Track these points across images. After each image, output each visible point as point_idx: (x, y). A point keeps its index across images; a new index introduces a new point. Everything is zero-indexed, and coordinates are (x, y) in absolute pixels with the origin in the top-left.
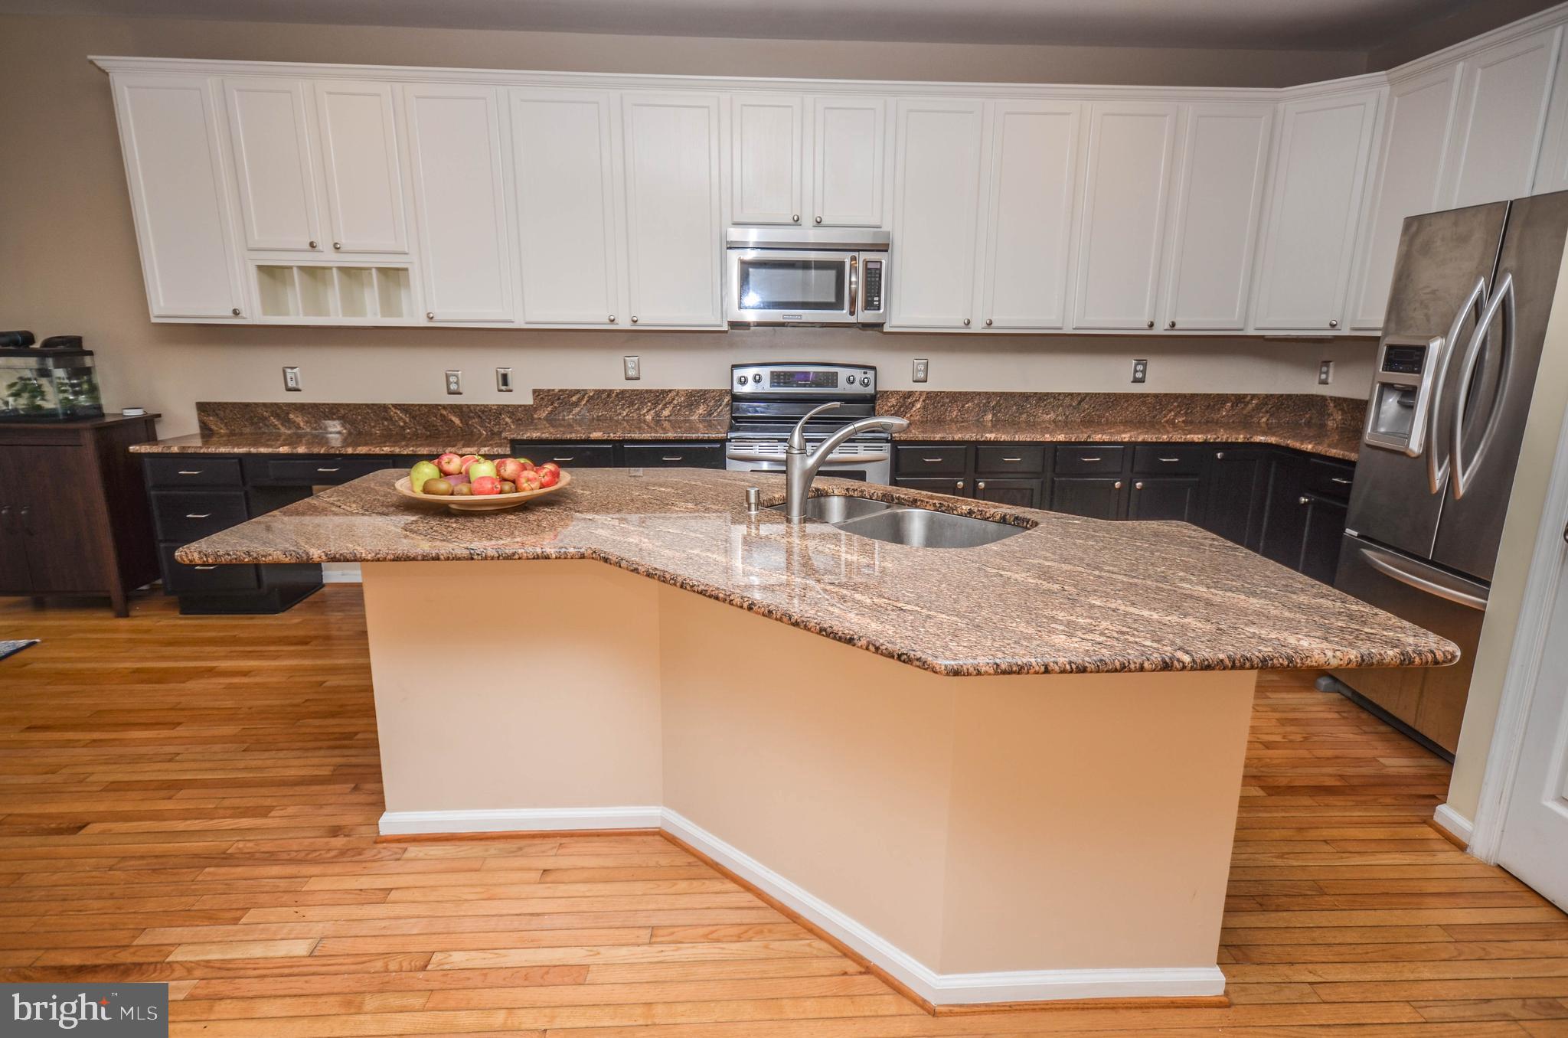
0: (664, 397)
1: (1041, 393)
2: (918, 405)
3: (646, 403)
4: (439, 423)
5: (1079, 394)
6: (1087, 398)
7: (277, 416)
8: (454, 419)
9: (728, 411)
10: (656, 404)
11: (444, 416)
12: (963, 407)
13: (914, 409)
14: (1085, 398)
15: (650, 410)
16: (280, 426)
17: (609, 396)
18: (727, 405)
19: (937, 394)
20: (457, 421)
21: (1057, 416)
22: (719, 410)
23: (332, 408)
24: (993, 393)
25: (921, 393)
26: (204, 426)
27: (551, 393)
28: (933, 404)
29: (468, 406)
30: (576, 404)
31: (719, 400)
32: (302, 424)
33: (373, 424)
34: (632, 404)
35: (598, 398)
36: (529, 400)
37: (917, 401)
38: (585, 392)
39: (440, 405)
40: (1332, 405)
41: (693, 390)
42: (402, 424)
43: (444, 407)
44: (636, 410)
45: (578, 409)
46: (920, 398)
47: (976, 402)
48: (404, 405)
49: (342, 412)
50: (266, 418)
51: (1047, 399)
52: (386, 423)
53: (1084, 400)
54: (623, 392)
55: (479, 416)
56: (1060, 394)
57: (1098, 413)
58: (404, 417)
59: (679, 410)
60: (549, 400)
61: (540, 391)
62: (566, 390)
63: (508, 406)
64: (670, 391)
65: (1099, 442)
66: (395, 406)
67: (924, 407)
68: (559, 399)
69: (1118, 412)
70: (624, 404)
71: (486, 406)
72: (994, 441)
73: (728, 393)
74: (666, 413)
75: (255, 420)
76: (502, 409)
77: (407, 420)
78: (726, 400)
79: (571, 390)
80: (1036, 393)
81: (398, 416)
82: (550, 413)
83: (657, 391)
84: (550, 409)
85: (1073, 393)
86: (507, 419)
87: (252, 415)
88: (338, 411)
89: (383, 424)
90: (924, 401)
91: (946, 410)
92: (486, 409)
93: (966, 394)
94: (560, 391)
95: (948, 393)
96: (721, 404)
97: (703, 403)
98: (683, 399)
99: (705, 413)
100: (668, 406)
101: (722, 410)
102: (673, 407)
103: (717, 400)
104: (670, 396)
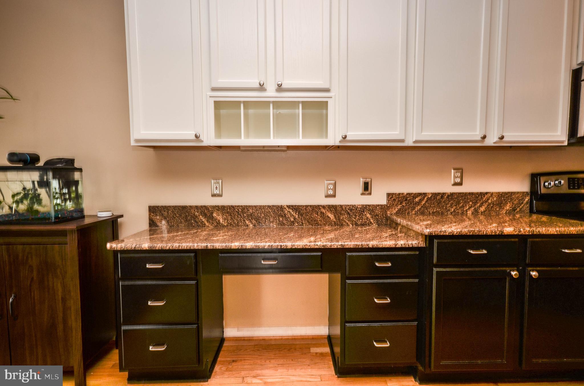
0: (482, 198)
3: (469, 202)
4: (319, 218)
7: (205, 215)
8: (330, 215)
9: (528, 207)
10: (475, 203)
11: (323, 213)
15: (471, 207)
16: (206, 222)
17: (442, 197)
18: (527, 203)
20: (331, 216)
22: (521, 207)
23: (244, 209)
26: (152, 224)
27: (401, 195)
29: (341, 206)
30: (418, 203)
31: (522, 199)
32: (221, 221)
33: (271, 220)
34: (458, 203)
35: (434, 199)
36: (383, 201)
38: (425, 194)
39: (321, 206)
41: (503, 193)
42: (292, 219)
43: (324, 207)
44: (461, 207)
45: (419, 207)
48: (295, 206)
49: (251, 211)
50: (196, 217)
52: (281, 219)
54: (452, 194)
55: (348, 213)
58: (294, 214)
59: (492, 207)
60: (399, 201)
61: (393, 194)
62: (412, 193)
63: (369, 206)
64: (487, 193)
66: (289, 207)
68: (406, 200)
70: (453, 204)
71: (353, 206)
73: (528, 194)
74: (482, 209)
75: (189, 218)
76: (365, 208)
77: (297, 216)
78: (527, 200)
79: (416, 194)
81: (291, 214)
82: (399, 210)
83: (477, 193)
84: (399, 207)
86: (368, 215)
87: (187, 214)
88: (248, 211)
89: (279, 220)
92: (354, 208)
94: (407, 194)
96: (522, 202)
97: (510, 202)
98: (495, 199)
99: (511, 209)
100: (484, 204)
101: (523, 206)
102: (488, 205)
103: (520, 199)
104: (486, 197)
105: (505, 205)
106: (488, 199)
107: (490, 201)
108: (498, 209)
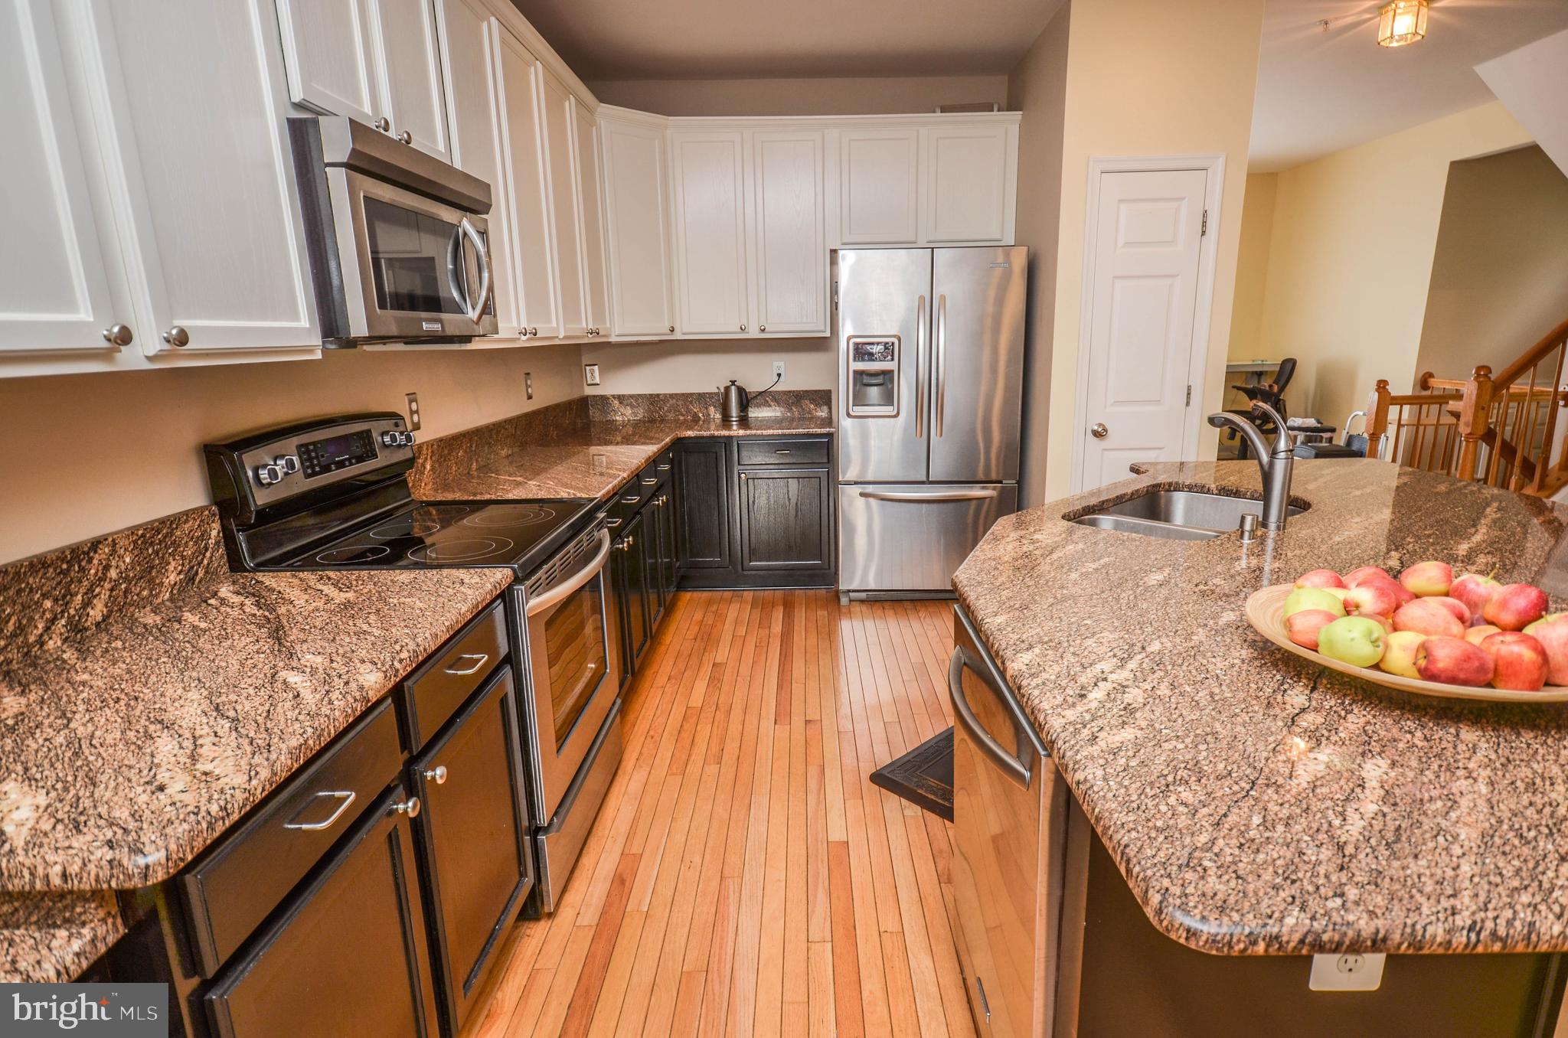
0: (82, 567)
1: (497, 423)
2: (428, 467)
3: (39, 603)
9: (222, 557)
12: (457, 456)
13: (426, 472)
15: (54, 620)
18: (217, 543)
22: (205, 562)
24: (472, 431)
25: (428, 446)
28: (439, 460)
31: (203, 535)
37: (426, 459)
40: (616, 402)
46: (427, 454)
47: (465, 446)
56: (506, 421)
59: (125, 591)
67: (433, 468)
73: (213, 514)
74: (96, 611)
78: (214, 533)
80: (494, 424)
93: (458, 437)
95: (445, 438)
96: (206, 544)
97: (172, 555)
98: (128, 560)
99: (182, 577)
100: (97, 590)
101: (211, 558)
102: (112, 590)
103: (198, 538)
104: (95, 562)
105: (163, 570)
106: (107, 568)
107: (113, 574)
108: (145, 593)
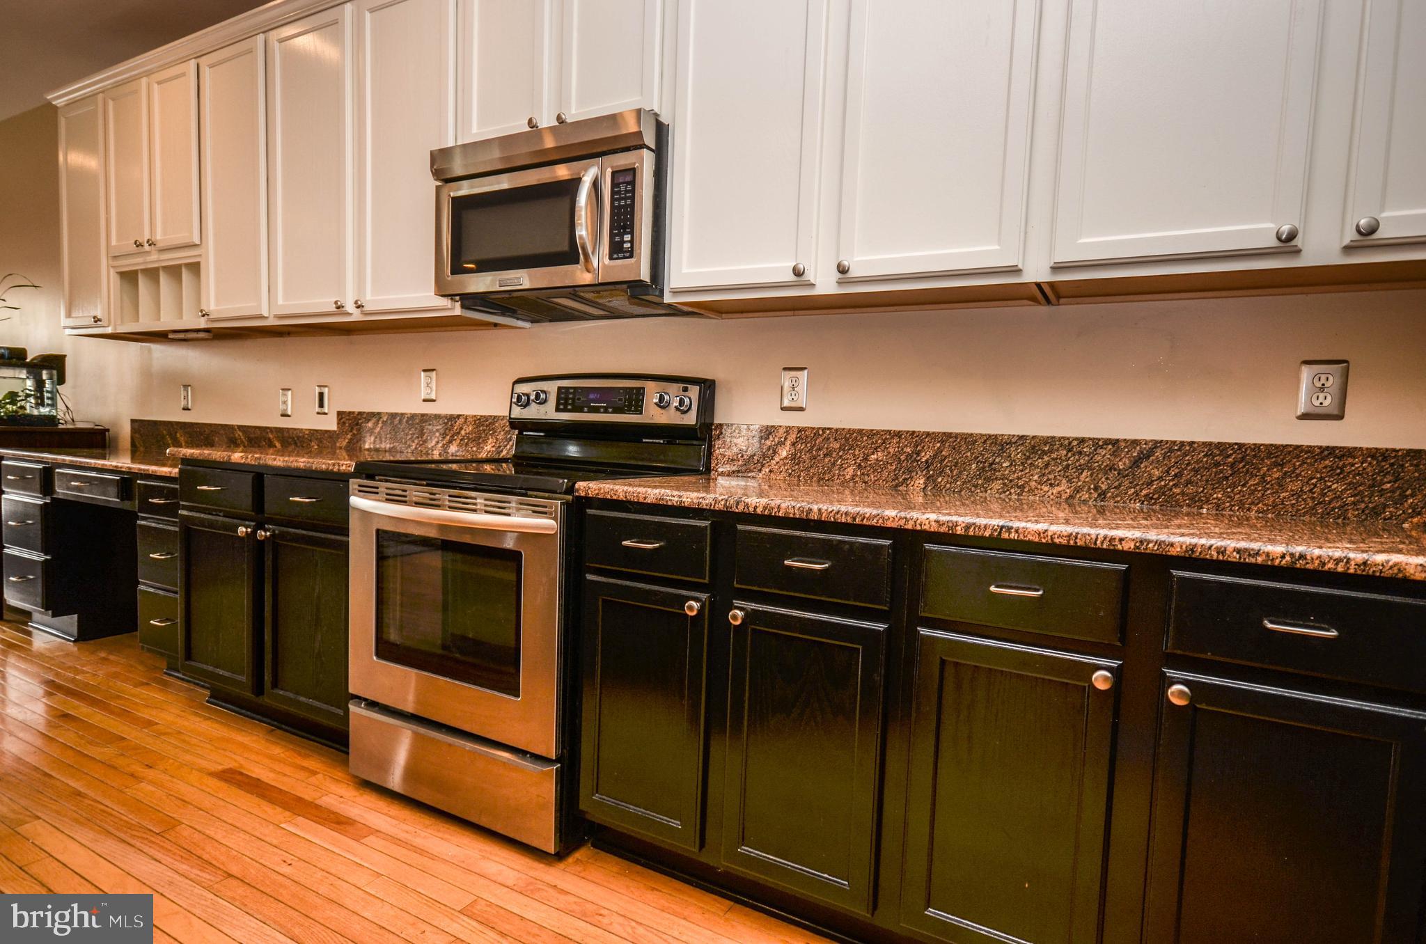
0: (452, 425)
1: (1034, 437)
2: (783, 453)
3: (434, 433)
5: (1135, 442)
6: (1158, 453)
10: (443, 435)
12: (866, 459)
13: (777, 459)
14: (1151, 452)
16: (170, 446)
17: (400, 421)
19: (817, 432)
21: (1078, 490)
24: (928, 434)
25: (788, 430)
26: (133, 443)
27: (351, 416)
28: (810, 451)
30: (371, 431)
34: (421, 433)
35: (390, 424)
36: (334, 425)
37: (781, 443)
38: (380, 415)
39: (269, 428)
41: (481, 416)
43: (272, 431)
44: (425, 442)
45: (372, 438)
46: (786, 439)
47: (892, 450)
48: (245, 427)
51: (1051, 451)
53: (1148, 457)
54: (413, 417)
55: (295, 443)
56: (1082, 441)
57: (1191, 489)
58: (245, 440)
59: (465, 444)
60: (348, 425)
61: (343, 413)
62: (364, 413)
63: (317, 431)
64: (459, 416)
65: (1039, 544)
66: (239, 428)
67: (793, 457)
68: (357, 424)
69: (1252, 493)
70: (414, 434)
72: (762, 516)
74: (453, 447)
77: (246, 443)
79: (367, 413)
80: (1021, 437)
82: (350, 442)
83: (446, 416)
84: (349, 436)
85: (1118, 441)
90: (793, 444)
91: (834, 464)
93: (872, 434)
94: (358, 413)
95: (837, 430)
96: (511, 437)
97: (492, 435)
99: (494, 449)
100: (456, 437)
102: (461, 440)
103: (507, 431)
104: (457, 423)
105: (485, 442)
106: (461, 429)
107: (463, 432)
108: (474, 449)
